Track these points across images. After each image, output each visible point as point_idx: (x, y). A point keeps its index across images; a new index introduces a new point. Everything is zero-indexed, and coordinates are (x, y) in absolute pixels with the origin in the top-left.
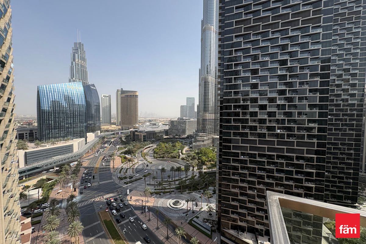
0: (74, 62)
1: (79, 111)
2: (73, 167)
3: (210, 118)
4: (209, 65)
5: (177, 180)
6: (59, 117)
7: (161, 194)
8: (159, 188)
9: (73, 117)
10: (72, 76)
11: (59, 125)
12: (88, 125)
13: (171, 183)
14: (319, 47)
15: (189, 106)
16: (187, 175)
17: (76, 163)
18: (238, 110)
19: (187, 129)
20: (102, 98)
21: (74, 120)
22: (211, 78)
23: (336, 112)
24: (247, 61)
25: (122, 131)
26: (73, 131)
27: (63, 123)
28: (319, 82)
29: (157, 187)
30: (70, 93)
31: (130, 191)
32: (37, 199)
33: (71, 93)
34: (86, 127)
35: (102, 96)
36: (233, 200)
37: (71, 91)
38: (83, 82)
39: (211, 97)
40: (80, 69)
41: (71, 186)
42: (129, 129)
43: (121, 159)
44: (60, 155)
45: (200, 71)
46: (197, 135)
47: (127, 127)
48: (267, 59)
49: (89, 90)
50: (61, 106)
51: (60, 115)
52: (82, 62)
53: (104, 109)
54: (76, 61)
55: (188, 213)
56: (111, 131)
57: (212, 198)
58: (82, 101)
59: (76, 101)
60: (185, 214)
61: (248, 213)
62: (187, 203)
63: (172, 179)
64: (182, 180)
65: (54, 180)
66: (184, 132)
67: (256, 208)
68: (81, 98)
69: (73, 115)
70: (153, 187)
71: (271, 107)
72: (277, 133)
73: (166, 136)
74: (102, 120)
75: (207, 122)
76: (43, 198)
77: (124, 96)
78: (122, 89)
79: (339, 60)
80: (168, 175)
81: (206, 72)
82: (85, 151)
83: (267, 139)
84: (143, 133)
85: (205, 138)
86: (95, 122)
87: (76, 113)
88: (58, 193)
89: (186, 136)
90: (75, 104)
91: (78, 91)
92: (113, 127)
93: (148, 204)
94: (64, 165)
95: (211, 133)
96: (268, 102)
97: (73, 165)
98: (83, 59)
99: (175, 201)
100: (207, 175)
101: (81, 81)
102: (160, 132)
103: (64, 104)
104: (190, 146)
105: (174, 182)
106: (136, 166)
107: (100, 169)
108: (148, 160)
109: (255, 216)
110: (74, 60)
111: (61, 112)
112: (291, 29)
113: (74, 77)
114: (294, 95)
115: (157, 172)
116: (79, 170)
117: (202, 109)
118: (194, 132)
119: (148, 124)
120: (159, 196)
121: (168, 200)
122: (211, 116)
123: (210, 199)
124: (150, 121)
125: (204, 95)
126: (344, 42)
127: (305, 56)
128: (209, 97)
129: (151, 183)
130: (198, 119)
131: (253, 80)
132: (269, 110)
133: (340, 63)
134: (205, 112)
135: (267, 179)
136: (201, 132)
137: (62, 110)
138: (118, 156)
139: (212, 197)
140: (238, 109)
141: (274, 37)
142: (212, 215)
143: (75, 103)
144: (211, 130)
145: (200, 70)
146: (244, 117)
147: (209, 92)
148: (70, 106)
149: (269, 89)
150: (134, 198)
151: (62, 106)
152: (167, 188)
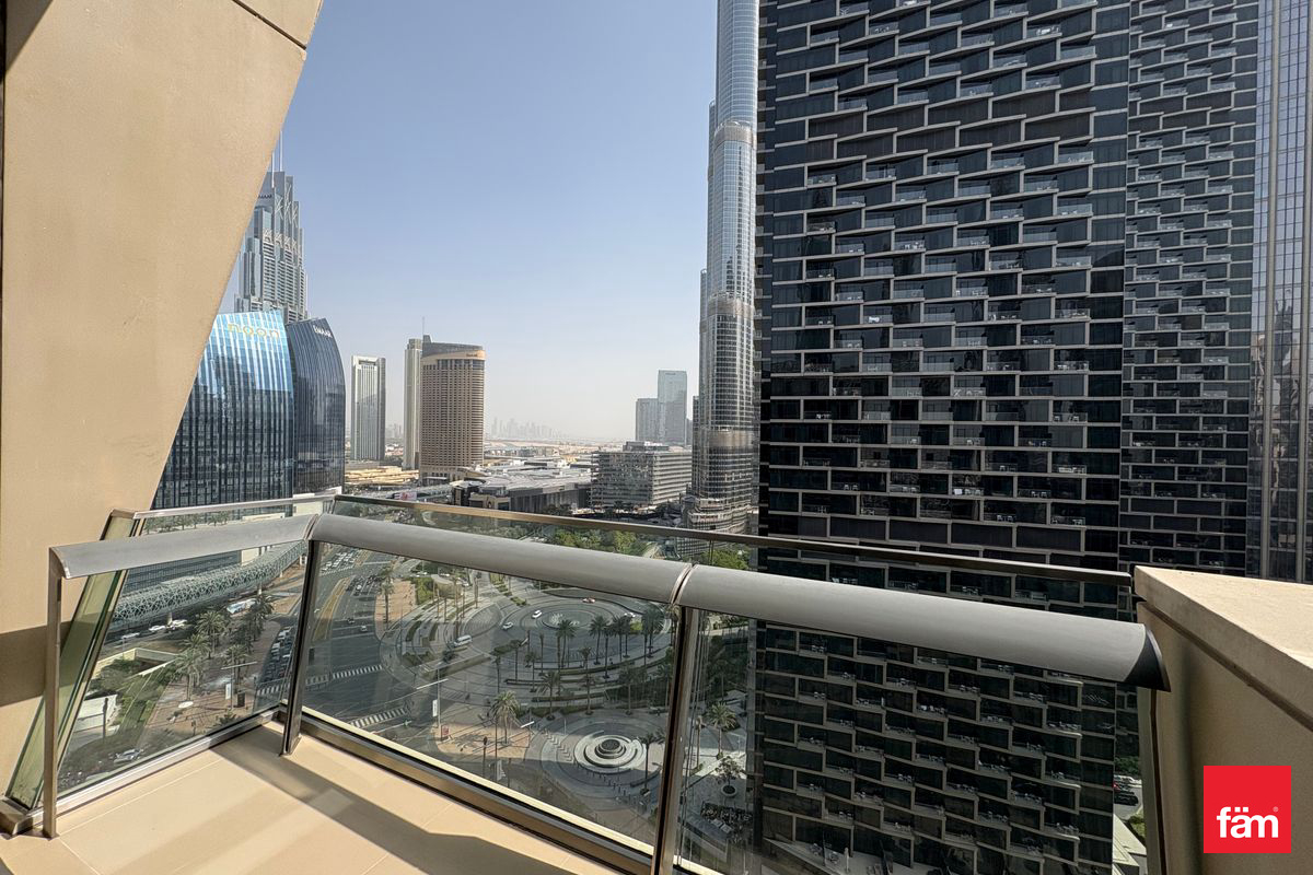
0: (257, 241)
1: (269, 414)
2: (236, 619)
3: (737, 445)
4: (735, 261)
5: (613, 667)
6: (194, 435)
7: (554, 718)
8: (548, 695)
9: (246, 436)
10: (248, 288)
11: (193, 466)
12: (300, 466)
13: (592, 675)
14: (1084, 211)
15: (668, 403)
16: (650, 647)
17: (249, 602)
18: (819, 419)
19: (657, 483)
20: (354, 368)
21: (246, 444)
22: (743, 306)
23: (1160, 429)
24: (851, 253)
25: (422, 490)
26: (242, 487)
27: (208, 459)
28: (1087, 327)
29: (542, 690)
30: (236, 349)
31: (444, 705)
32: (98, 735)
33: (243, 350)
34: (290, 472)
35: (356, 362)
36: (806, 734)
37: (242, 342)
38: (286, 310)
39: (742, 372)
40: (277, 264)
41: (228, 686)
42: (447, 482)
43: (414, 590)
44: (192, 573)
45: (705, 279)
46: (691, 505)
47: (441, 475)
48: (915, 247)
49: (307, 341)
50: (202, 398)
51: (197, 429)
52: (287, 239)
53: (359, 409)
54: (264, 236)
55: (650, 786)
56: (383, 489)
57: (740, 730)
58: (278, 377)
59: (257, 378)
60: (637, 790)
61: (858, 782)
62: (647, 748)
63: (597, 663)
64: (630, 667)
65: (164, 665)
66: (646, 492)
67: (883, 761)
68: (278, 369)
69: (247, 429)
70: (525, 692)
71: (931, 408)
72: (953, 497)
73: (579, 508)
74: (352, 449)
75: (727, 458)
76: (119, 731)
77: (436, 363)
78: (426, 338)
79: (1164, 254)
80: (583, 648)
81: (724, 285)
82: (283, 559)
83: (920, 519)
84: (497, 497)
85: (720, 516)
86: (327, 455)
87: (258, 422)
88: (176, 714)
89: (654, 508)
90: (254, 391)
91: (266, 342)
92: (393, 474)
93: (504, 754)
94: (203, 609)
95: (741, 499)
96: (920, 393)
97: (236, 612)
98: (291, 231)
99: (603, 743)
100: (720, 649)
101: (281, 307)
102: (562, 494)
103: (215, 390)
104: (667, 543)
105: (603, 674)
106: (469, 615)
107: (337, 624)
108: (514, 595)
109: (882, 792)
110: (258, 232)
111: (202, 417)
112: (993, 153)
113: (254, 295)
114: (1007, 369)
115: (542, 637)
116: (259, 631)
117: (709, 413)
118: (681, 496)
119: (518, 463)
120: (548, 722)
121: (580, 737)
122: (740, 435)
123: (732, 733)
124: (525, 453)
125: (718, 364)
126: (1178, 195)
127: (1042, 239)
128: (734, 370)
129: (519, 678)
130: (695, 448)
131: (871, 319)
132: (925, 418)
133: (1168, 262)
134: (720, 423)
135: (923, 660)
136: (706, 496)
137: (206, 410)
138: (404, 579)
139: (738, 726)
140: (819, 416)
141: (939, 175)
142: (734, 791)
143: (253, 384)
144: (741, 488)
145: (703, 275)
146: (842, 442)
147: (735, 354)
148: (234, 397)
149: (922, 348)
150: (455, 731)
151: (206, 395)
152: (577, 693)
